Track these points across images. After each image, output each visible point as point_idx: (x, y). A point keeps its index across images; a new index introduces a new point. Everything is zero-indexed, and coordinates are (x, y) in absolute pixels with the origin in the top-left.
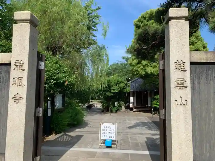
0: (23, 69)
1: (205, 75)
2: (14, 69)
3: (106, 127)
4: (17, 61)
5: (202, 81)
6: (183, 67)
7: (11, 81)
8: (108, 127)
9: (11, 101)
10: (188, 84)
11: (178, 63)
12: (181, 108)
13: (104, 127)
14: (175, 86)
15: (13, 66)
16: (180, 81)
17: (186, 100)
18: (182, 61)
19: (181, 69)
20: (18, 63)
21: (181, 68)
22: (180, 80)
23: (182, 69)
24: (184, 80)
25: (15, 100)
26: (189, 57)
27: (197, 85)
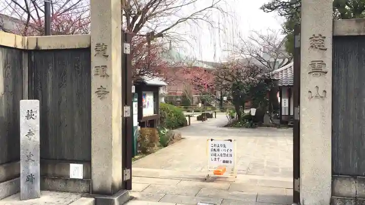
0: (106, 54)
1: (356, 55)
2: (95, 55)
3: (217, 146)
4: (98, 45)
5: (351, 63)
6: (322, 45)
7: (93, 70)
8: (221, 145)
9: (94, 96)
10: (329, 68)
11: (315, 39)
12: (317, 103)
13: (213, 145)
14: (309, 72)
15: (93, 52)
16: (316, 65)
17: (325, 91)
18: (321, 35)
19: (319, 48)
20: (100, 47)
21: (319, 46)
22: (317, 63)
23: (321, 47)
24: (322, 63)
25: (99, 95)
26: (331, 30)
27: (343, 70)
